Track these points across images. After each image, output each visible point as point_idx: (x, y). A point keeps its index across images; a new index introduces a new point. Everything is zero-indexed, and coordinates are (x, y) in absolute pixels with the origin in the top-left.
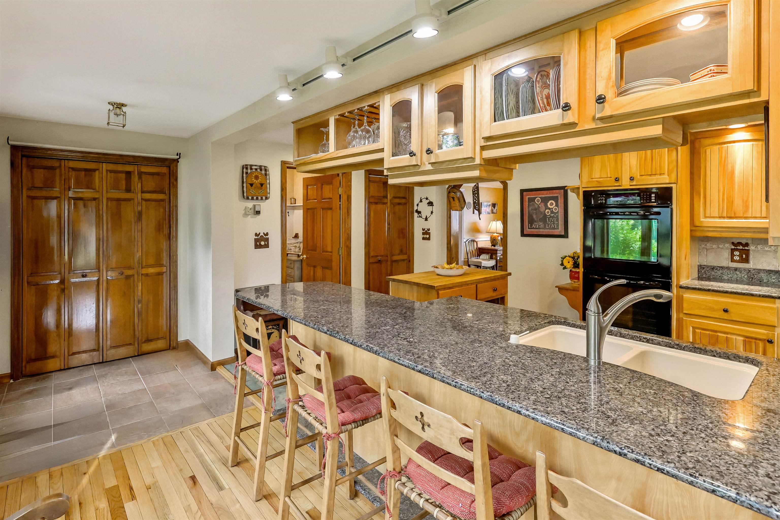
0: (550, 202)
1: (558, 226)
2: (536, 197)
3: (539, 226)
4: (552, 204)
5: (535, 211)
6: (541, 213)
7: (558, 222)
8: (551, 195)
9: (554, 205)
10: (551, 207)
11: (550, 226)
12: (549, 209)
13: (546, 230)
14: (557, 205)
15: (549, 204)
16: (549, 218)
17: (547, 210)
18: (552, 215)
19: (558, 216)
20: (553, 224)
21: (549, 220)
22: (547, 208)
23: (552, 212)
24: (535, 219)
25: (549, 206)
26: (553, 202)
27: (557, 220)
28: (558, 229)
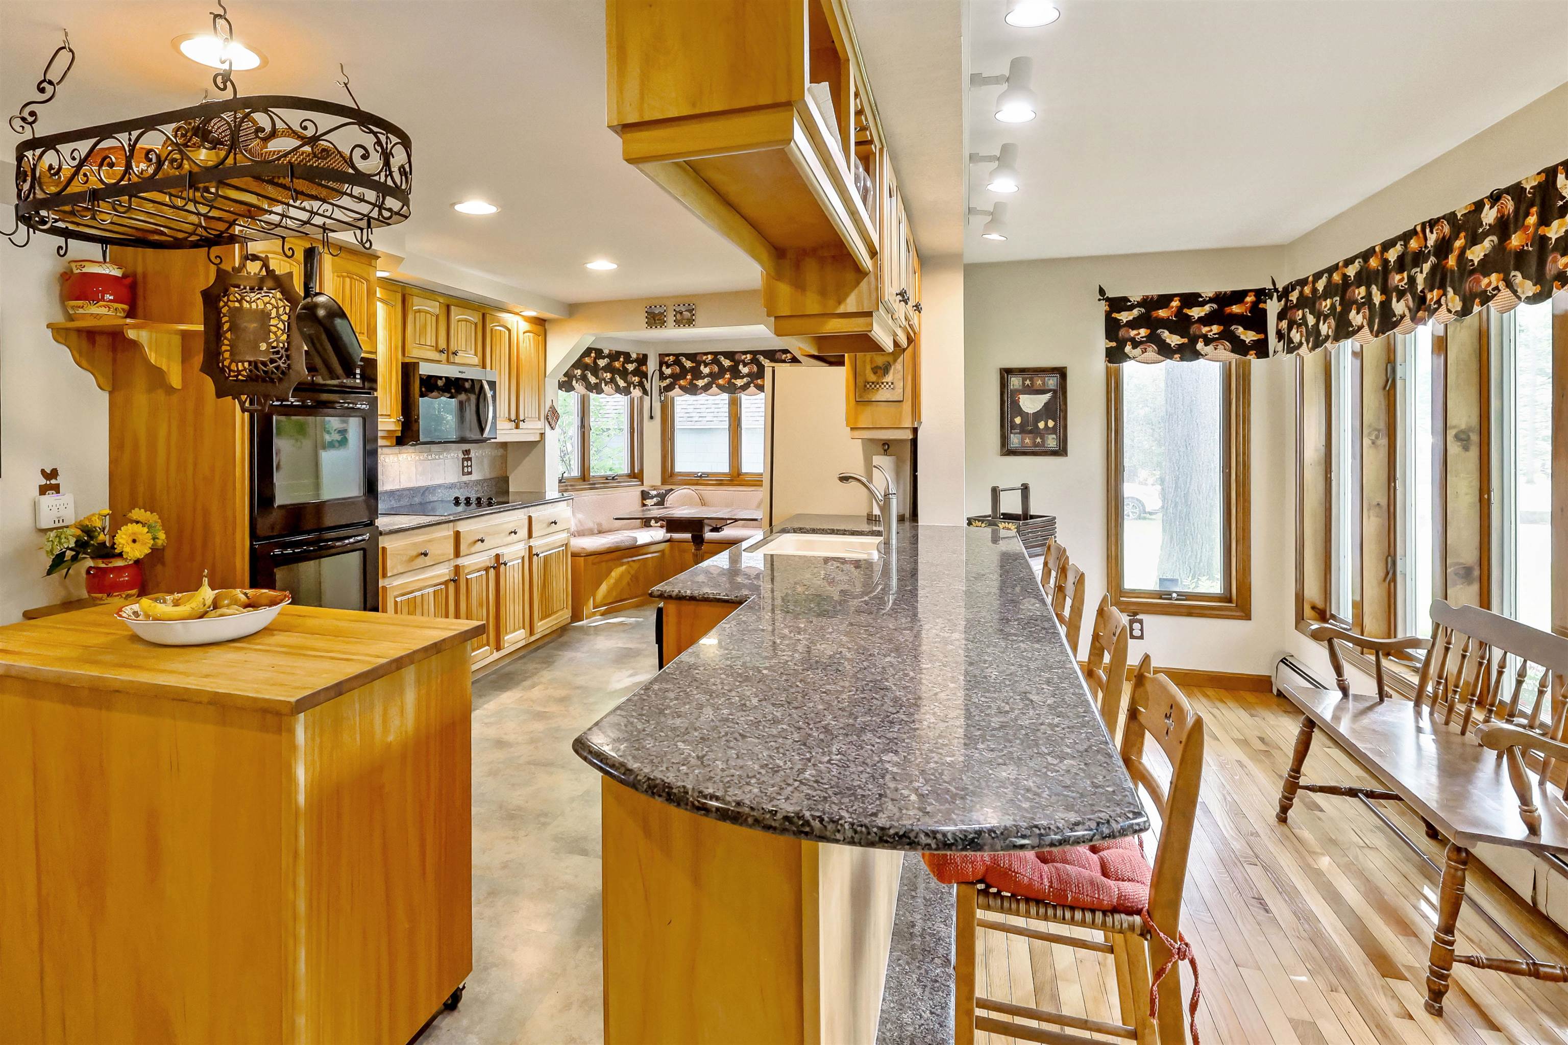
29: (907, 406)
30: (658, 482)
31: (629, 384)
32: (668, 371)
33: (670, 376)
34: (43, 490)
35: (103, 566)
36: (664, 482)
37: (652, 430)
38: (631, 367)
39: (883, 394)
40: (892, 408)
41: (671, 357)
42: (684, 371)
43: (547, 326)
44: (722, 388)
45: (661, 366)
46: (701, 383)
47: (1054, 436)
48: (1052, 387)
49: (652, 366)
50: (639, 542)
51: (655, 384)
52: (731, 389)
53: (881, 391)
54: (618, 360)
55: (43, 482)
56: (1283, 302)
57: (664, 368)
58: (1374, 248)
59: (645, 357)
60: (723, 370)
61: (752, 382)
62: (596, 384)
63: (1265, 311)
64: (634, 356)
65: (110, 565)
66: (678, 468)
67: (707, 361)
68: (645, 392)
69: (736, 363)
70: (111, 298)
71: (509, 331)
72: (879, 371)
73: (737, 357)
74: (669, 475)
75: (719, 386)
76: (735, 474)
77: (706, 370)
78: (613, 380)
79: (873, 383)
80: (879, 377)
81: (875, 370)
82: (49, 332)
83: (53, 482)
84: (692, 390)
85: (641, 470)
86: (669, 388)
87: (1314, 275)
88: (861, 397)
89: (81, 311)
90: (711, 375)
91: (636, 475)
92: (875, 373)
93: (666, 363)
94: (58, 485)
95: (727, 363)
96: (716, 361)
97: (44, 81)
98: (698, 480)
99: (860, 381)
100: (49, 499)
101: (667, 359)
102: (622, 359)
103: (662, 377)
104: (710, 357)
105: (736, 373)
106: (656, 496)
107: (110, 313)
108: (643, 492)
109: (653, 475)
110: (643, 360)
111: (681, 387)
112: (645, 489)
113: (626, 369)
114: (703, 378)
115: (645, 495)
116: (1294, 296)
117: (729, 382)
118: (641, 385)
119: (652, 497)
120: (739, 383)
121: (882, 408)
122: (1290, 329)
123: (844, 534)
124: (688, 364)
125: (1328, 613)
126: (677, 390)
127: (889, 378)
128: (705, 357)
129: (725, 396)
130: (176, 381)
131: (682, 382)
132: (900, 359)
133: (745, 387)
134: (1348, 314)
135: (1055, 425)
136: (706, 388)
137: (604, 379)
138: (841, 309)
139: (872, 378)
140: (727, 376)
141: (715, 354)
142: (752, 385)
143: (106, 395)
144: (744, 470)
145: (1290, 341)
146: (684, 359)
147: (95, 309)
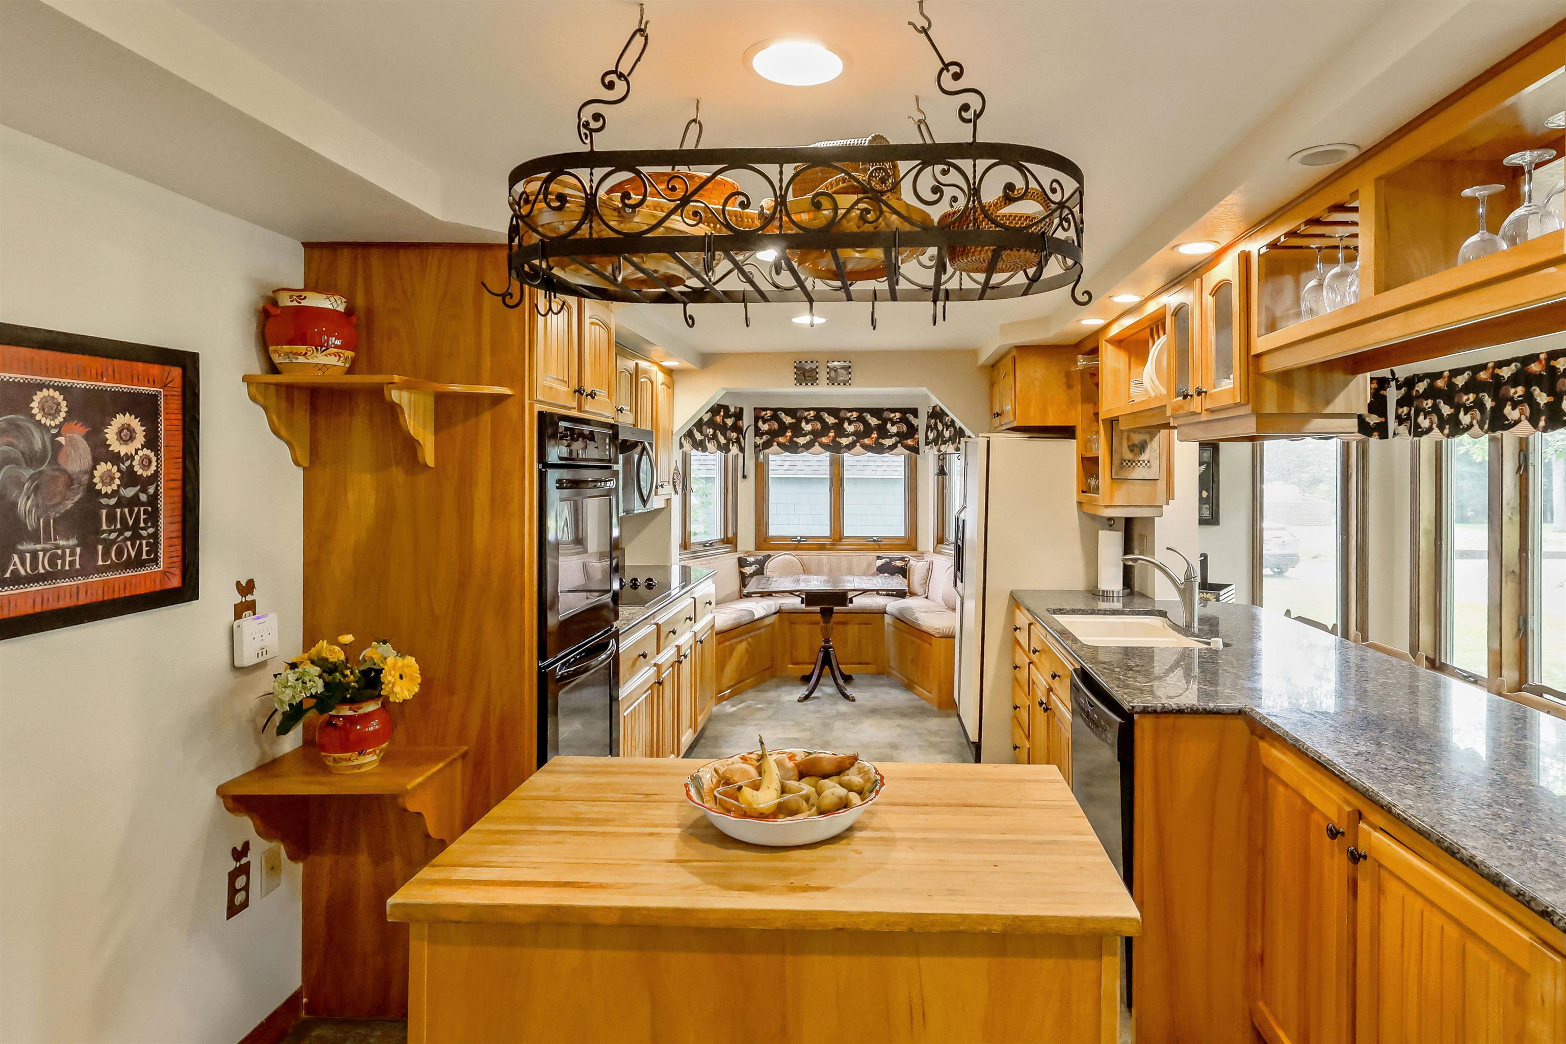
0: (121, 420)
1: (154, 548)
2: (41, 386)
3: (52, 563)
4: (126, 435)
5: (27, 473)
6: (71, 481)
7: (155, 525)
8: (125, 387)
9: (140, 439)
10: (123, 450)
11: (119, 553)
12: (116, 458)
13: (95, 578)
14: (152, 442)
15: (111, 433)
16: (111, 510)
17: (102, 468)
18: (129, 492)
19: (153, 500)
20: (132, 539)
21: (111, 518)
22: (101, 452)
23: (130, 478)
24: (30, 523)
25: (116, 446)
26: (135, 423)
27: (153, 517)
28: (155, 561)
29: (1162, 484)
30: (751, 547)
31: (729, 440)
32: (765, 427)
33: (766, 433)
34: (240, 611)
35: (351, 713)
36: (758, 548)
37: (746, 490)
38: (730, 422)
39: (1139, 473)
40: (1147, 488)
41: (768, 412)
42: (783, 428)
43: (674, 377)
44: (825, 447)
45: (756, 422)
46: (802, 441)
47: (1207, 506)
48: (1206, 460)
49: (747, 421)
50: (757, 616)
51: (750, 440)
52: (835, 448)
53: (1137, 469)
54: (719, 414)
55: (238, 599)
56: (1403, 391)
57: (760, 423)
58: (1538, 355)
59: (741, 409)
60: (826, 428)
61: (857, 441)
62: (701, 441)
63: (1385, 397)
64: (732, 410)
65: (361, 712)
66: (773, 532)
67: (809, 417)
68: (742, 450)
69: (842, 421)
70: (338, 342)
71: (652, 383)
72: (1135, 449)
73: (842, 414)
74: (763, 541)
75: (821, 445)
76: (837, 537)
77: (808, 427)
78: (714, 437)
79: (1129, 461)
80: (1135, 455)
81: (1132, 448)
82: (244, 388)
83: (249, 598)
84: (792, 447)
85: (735, 535)
86: (767, 445)
87: (1450, 371)
88: (1117, 474)
89: (301, 359)
90: (812, 432)
91: (730, 541)
92: (1132, 451)
93: (762, 418)
94: (254, 602)
95: (831, 420)
96: (818, 418)
97: (615, 72)
98: (797, 544)
99: (1116, 461)
100: (248, 622)
101: (763, 413)
102: (722, 413)
103: (758, 432)
104: (812, 413)
105: (841, 432)
106: (754, 563)
107: (340, 364)
108: (740, 559)
109: (746, 540)
110: (739, 415)
111: (779, 444)
112: (741, 555)
113: (725, 424)
114: (805, 435)
115: (742, 563)
116: (1421, 387)
117: (834, 440)
118: (738, 441)
119: (750, 565)
120: (845, 441)
121: (1138, 487)
122: (1417, 415)
123: (1105, 614)
124: (788, 420)
125: (1437, 661)
126: (775, 447)
127: (1144, 457)
128: (806, 413)
129: (826, 456)
130: (429, 456)
131: (781, 439)
132: (1156, 439)
133: (850, 447)
134: (1503, 410)
135: (1208, 496)
136: (808, 446)
137: (707, 436)
138: (1329, 410)
139: (1128, 455)
140: (832, 434)
141: (818, 410)
142: (858, 444)
143: (300, 472)
144: (846, 533)
145: (1417, 426)
146: (783, 415)
147: (321, 359)
